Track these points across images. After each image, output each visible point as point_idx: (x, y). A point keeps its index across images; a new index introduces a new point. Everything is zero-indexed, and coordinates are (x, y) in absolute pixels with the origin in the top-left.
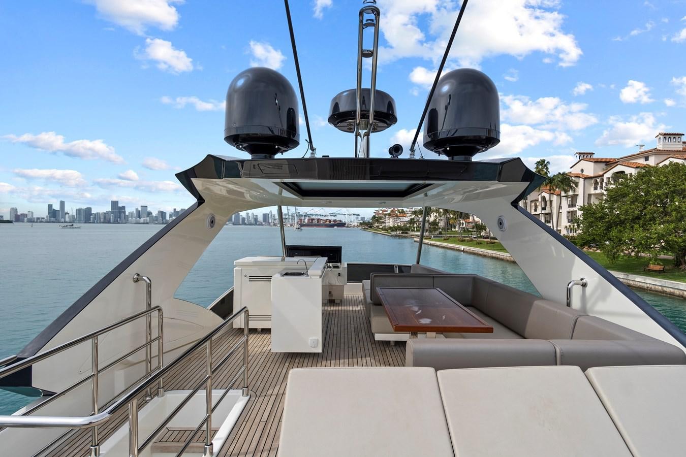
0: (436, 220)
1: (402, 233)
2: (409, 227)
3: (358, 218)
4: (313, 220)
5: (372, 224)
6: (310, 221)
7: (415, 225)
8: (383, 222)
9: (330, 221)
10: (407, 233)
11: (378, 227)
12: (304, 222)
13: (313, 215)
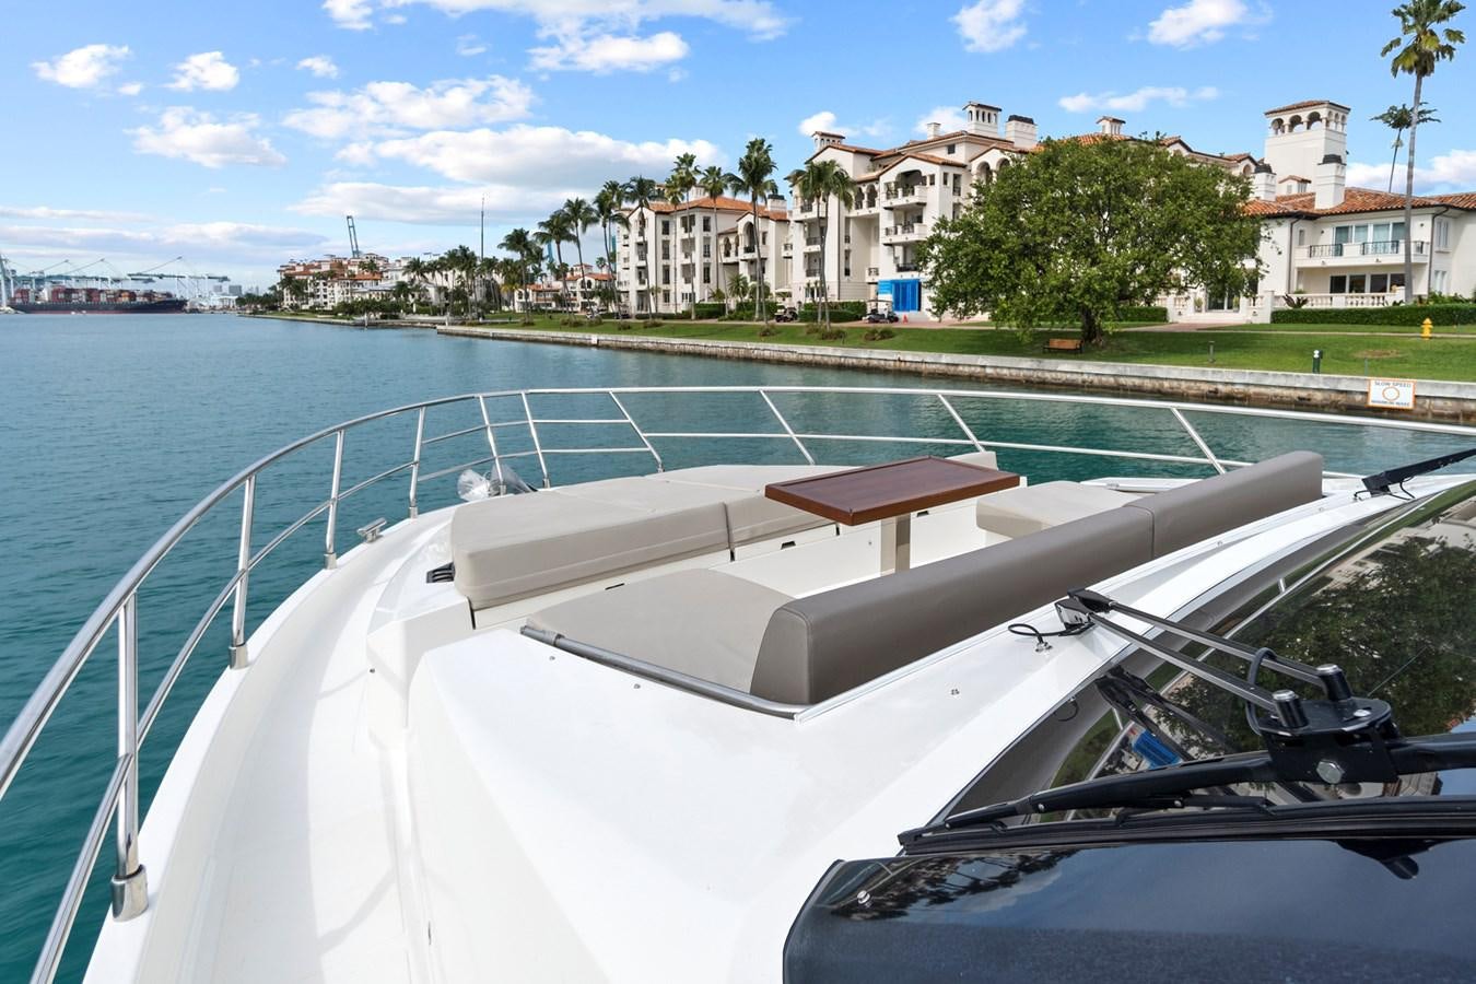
1: (383, 317)
2: (397, 302)
4: (69, 292)
5: (277, 300)
6: (61, 296)
7: (411, 299)
8: (313, 295)
9: (132, 295)
10: (396, 317)
11: (295, 308)
12: (37, 298)
13: (67, 278)
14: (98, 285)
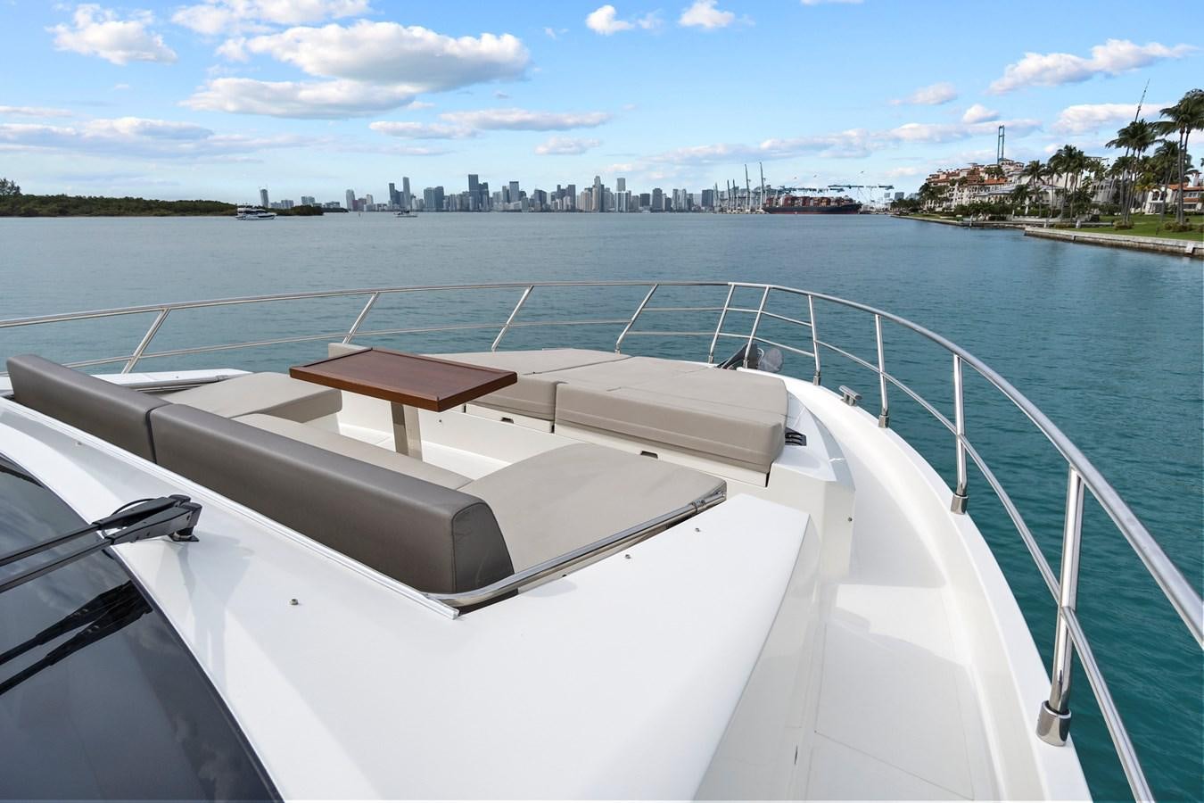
0: (1086, 187)
1: (991, 219)
2: (1012, 205)
3: (888, 195)
4: (795, 198)
5: (918, 204)
6: (789, 202)
7: (1027, 202)
8: (947, 199)
9: (829, 200)
10: (1004, 219)
11: (931, 210)
12: (777, 203)
13: (795, 190)
14: (809, 194)
